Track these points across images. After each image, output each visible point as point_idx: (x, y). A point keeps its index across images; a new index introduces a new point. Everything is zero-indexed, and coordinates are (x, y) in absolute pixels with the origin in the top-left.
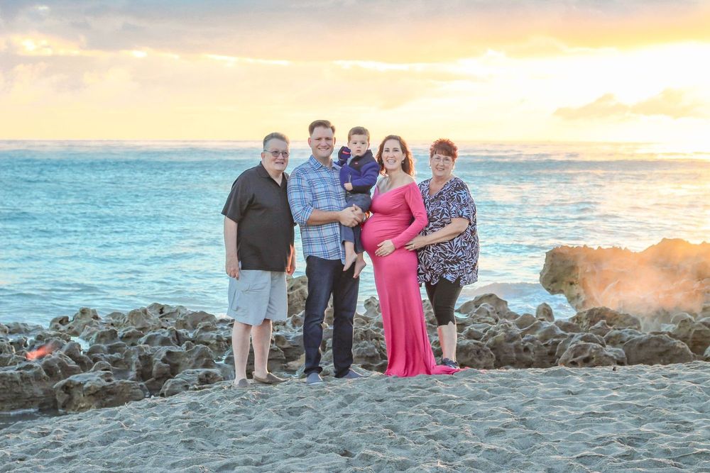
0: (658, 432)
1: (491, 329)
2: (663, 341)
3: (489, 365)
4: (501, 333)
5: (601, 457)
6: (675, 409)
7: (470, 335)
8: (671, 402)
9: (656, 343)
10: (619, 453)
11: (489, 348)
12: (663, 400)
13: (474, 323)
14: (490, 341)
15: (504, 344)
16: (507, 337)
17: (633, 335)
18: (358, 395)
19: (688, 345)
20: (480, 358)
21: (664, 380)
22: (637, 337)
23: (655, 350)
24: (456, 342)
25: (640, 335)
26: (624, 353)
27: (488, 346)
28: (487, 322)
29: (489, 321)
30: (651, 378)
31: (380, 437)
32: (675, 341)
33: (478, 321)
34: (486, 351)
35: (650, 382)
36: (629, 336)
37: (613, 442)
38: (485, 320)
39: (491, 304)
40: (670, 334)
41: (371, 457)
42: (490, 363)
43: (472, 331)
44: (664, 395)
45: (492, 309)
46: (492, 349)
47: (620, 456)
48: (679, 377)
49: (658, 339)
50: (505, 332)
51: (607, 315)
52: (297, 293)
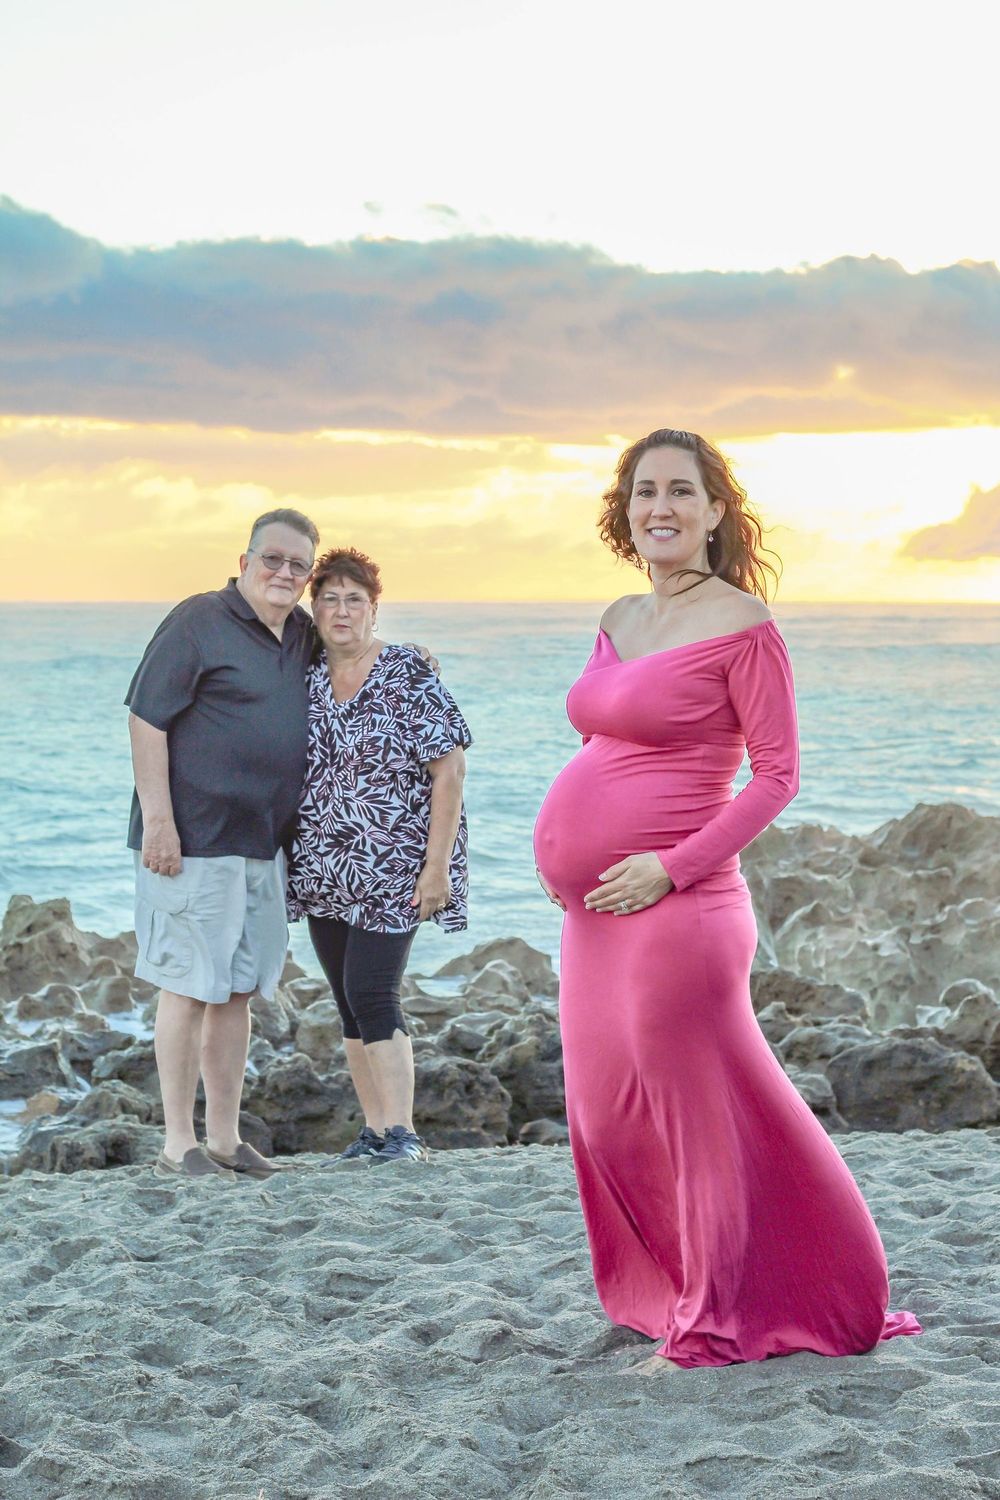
0: (926, 1364)
1: (506, 1027)
2: (926, 1057)
3: (495, 1120)
4: (527, 1039)
5: (759, 1461)
6: (973, 1282)
7: (455, 1044)
8: (961, 1259)
9: (906, 1058)
10: (812, 1446)
11: (495, 1078)
12: (937, 1254)
13: (468, 1010)
14: (502, 1057)
15: (534, 1064)
16: (544, 1046)
17: (851, 1040)
18: (93, 1243)
19: (983, 1060)
20: (473, 1103)
21: (937, 1189)
22: (859, 1043)
23: (904, 1077)
24: (411, 1066)
25: (868, 1038)
26: (828, 1085)
27: (494, 1071)
28: (500, 1007)
29: (507, 1004)
30: (901, 1182)
31: (110, 1392)
32: (954, 1055)
33: (480, 1003)
34: (487, 1085)
35: (899, 1195)
36: (840, 1041)
37: (796, 1404)
38: (496, 1003)
39: (510, 963)
40: (938, 1033)
41: (64, 1468)
42: (498, 1114)
43: (460, 1032)
44: (937, 1238)
45: (513, 974)
46: (504, 1079)
47: (815, 1457)
48: (977, 1177)
49: (911, 1050)
50: (538, 1034)
51: (788, 988)
52: (40, 942)
